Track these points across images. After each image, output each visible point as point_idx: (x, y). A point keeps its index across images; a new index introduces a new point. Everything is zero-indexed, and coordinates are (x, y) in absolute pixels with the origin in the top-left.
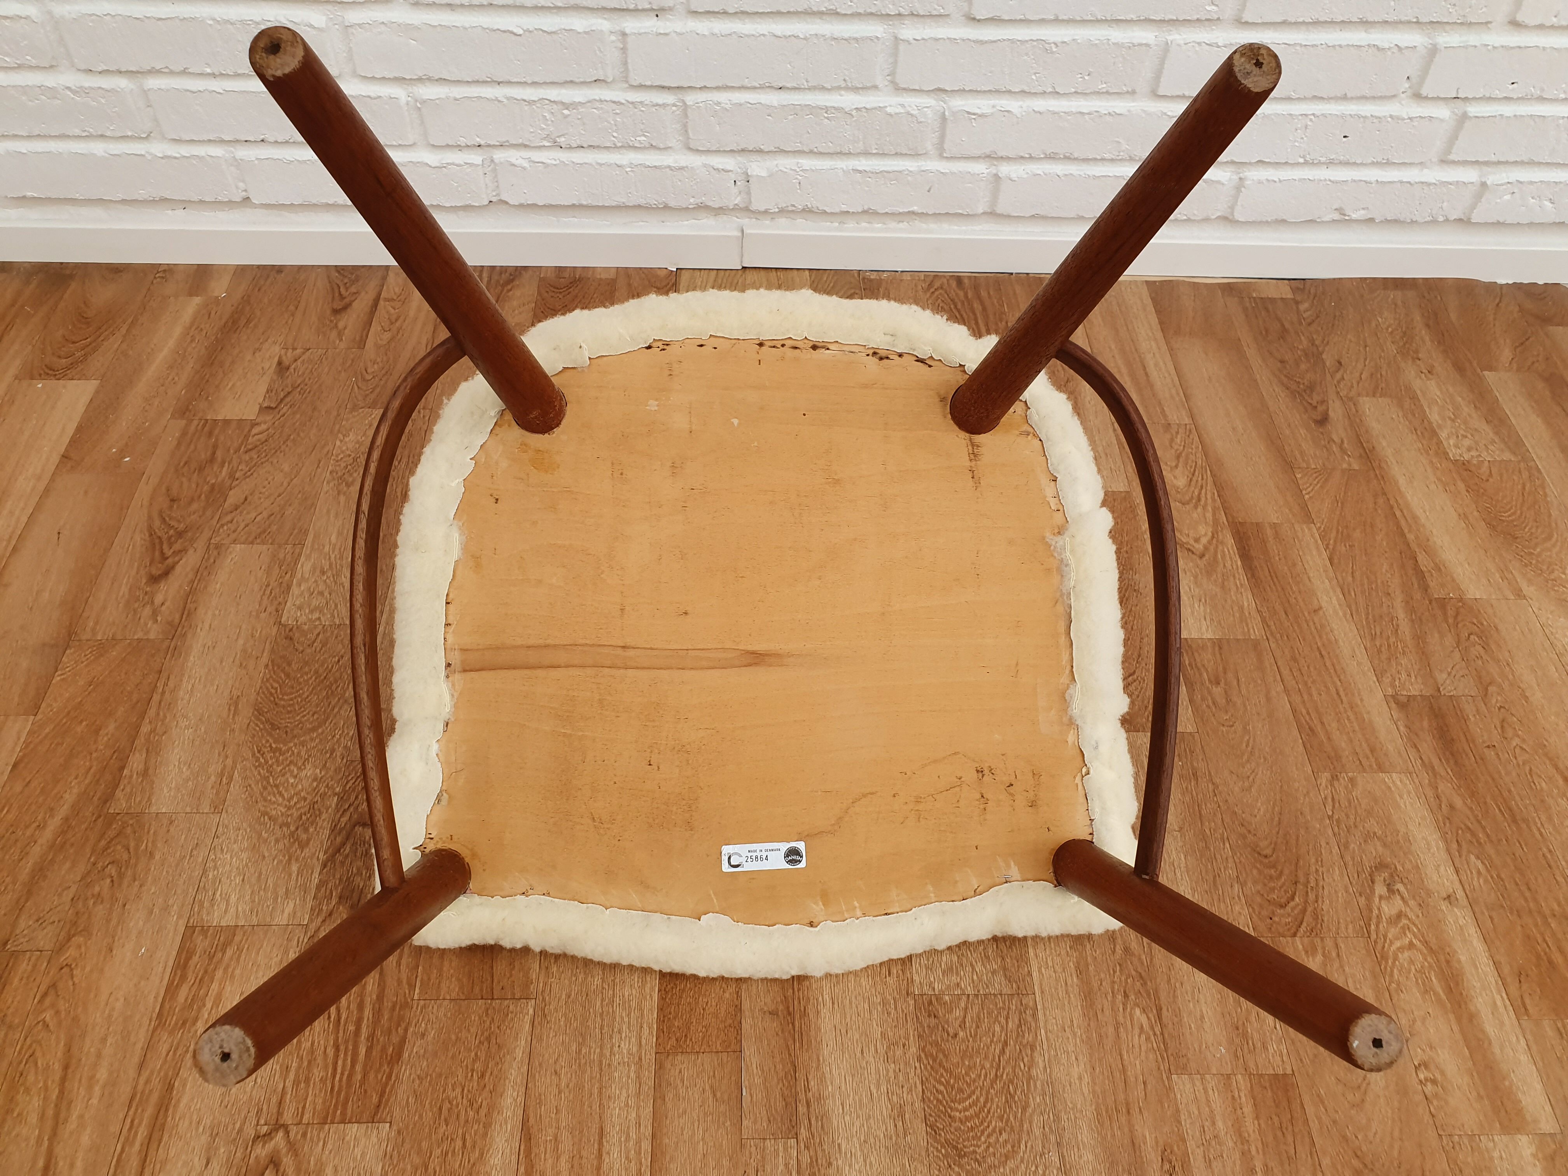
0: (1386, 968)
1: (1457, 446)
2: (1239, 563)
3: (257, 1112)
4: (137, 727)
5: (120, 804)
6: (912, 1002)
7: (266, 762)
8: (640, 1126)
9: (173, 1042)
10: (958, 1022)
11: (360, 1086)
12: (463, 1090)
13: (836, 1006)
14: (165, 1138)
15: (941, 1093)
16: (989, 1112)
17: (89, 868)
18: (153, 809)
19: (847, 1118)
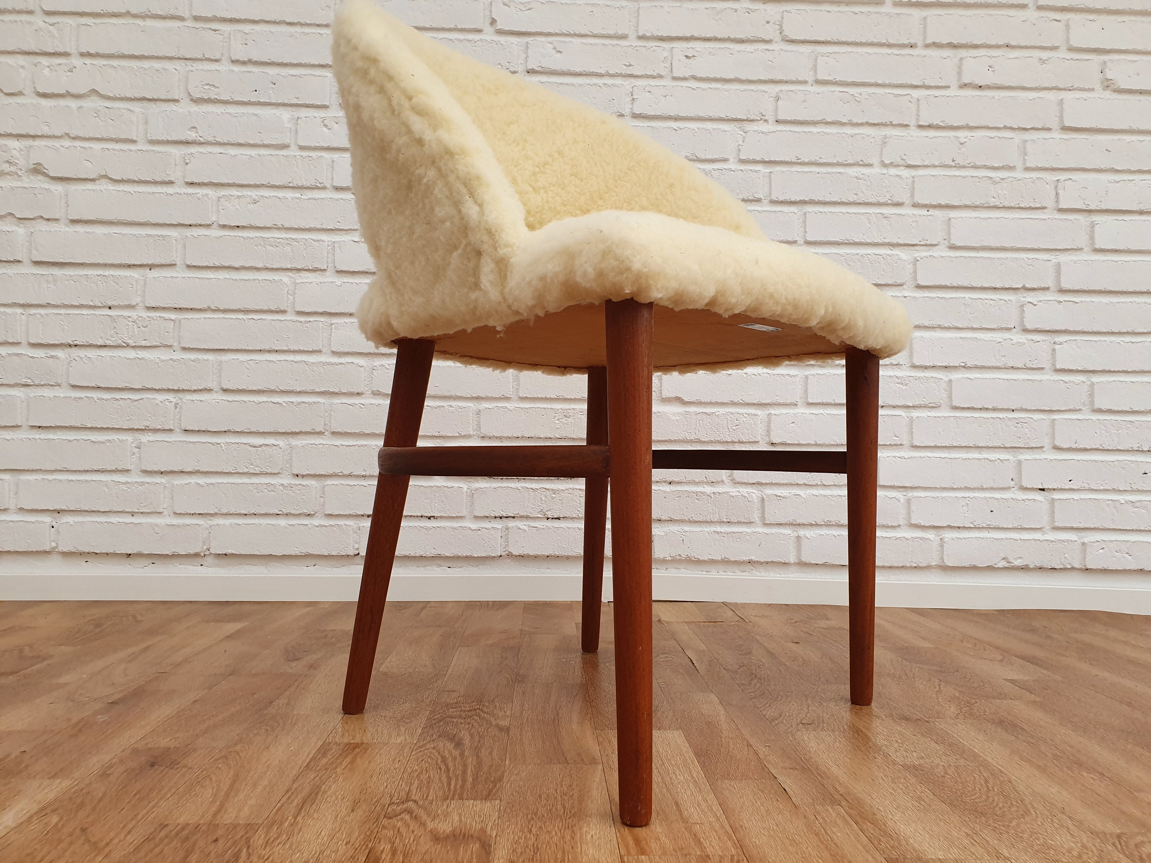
4: (281, 693)
5: (271, 710)
6: (900, 767)
8: (707, 801)
9: (318, 775)
10: (942, 773)
11: (472, 789)
14: (317, 802)
15: (949, 794)
16: (994, 801)
17: (249, 726)
18: (295, 713)
19: (877, 800)
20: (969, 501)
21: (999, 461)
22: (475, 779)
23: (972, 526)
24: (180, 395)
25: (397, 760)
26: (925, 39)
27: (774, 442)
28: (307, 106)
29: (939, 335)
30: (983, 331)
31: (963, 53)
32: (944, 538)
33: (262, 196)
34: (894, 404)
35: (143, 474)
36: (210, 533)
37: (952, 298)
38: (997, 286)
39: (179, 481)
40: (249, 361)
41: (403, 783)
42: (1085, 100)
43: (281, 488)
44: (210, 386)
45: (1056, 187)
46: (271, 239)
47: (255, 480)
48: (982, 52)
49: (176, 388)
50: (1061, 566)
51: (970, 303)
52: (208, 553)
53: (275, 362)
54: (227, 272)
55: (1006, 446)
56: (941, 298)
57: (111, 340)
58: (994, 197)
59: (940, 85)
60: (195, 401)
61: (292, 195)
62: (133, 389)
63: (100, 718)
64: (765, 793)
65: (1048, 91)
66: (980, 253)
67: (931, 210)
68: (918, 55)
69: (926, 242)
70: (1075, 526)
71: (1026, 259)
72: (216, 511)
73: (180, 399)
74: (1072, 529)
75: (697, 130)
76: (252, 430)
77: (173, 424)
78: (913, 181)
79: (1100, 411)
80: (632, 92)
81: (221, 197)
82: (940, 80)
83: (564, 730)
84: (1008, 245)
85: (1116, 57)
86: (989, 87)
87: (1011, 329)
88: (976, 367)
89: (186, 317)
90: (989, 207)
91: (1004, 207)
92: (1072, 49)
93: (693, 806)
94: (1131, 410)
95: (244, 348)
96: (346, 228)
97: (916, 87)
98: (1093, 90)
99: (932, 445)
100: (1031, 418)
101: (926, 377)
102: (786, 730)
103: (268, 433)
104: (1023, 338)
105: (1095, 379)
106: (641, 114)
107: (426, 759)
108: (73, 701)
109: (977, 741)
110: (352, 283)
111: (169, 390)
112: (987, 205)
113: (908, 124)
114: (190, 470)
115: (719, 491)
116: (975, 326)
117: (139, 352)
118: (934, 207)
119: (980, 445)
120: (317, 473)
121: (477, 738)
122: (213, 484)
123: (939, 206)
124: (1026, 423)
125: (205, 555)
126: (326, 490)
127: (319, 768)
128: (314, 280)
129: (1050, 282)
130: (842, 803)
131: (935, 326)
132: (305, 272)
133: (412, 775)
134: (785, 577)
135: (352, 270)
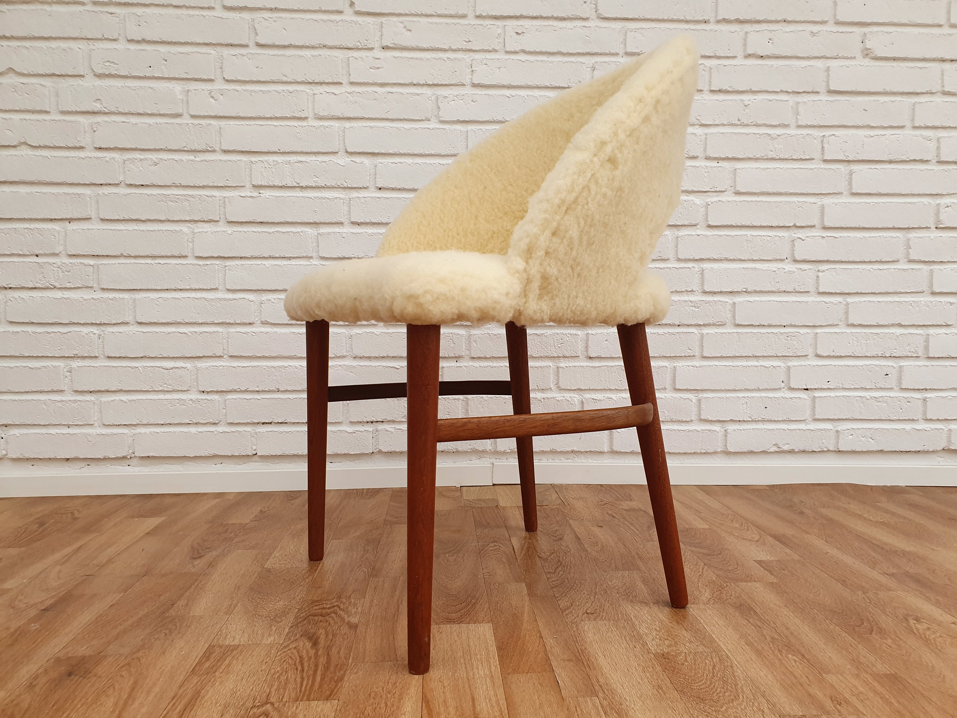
0: (931, 642)
1: (875, 518)
2: (778, 543)
3: (254, 699)
4: (183, 595)
5: (172, 612)
6: (652, 656)
7: (256, 601)
8: (497, 696)
9: (201, 679)
10: (683, 661)
11: (318, 689)
12: (383, 688)
13: (607, 657)
14: (195, 708)
15: (683, 681)
16: (714, 686)
17: (152, 631)
18: (191, 614)
19: (627, 690)
20: (747, 399)
21: (772, 368)
22: (322, 679)
23: (750, 420)
24: (102, 328)
25: (265, 661)
26: (716, 16)
27: (591, 356)
28: (196, 80)
29: (726, 266)
30: (761, 262)
31: (748, 27)
32: (727, 429)
33: (161, 159)
34: (688, 323)
35: (75, 394)
36: (134, 440)
37: (736, 236)
38: (773, 225)
39: (106, 398)
40: (158, 298)
41: (266, 685)
42: (848, 67)
43: (190, 402)
44: (127, 320)
45: (822, 141)
46: (171, 196)
47: (169, 396)
48: (764, 26)
49: (98, 323)
50: (820, 450)
51: (751, 239)
52: (133, 455)
53: (179, 299)
54: (135, 224)
55: (778, 355)
56: (727, 235)
57: (40, 283)
58: (772, 151)
59: (728, 55)
60: (115, 333)
61: (187, 157)
62: (61, 324)
63: (34, 627)
64: (543, 686)
65: (817, 60)
66: (760, 197)
67: (720, 162)
68: (711, 30)
69: (716, 189)
70: (831, 418)
71: (797, 203)
72: (138, 423)
73: (102, 331)
74: (829, 420)
75: (526, 97)
76: (164, 356)
77: (98, 351)
78: (706, 138)
79: (853, 325)
80: (471, 65)
81: (126, 160)
82: (729, 51)
83: (400, 626)
84: (783, 191)
85: (875, 29)
86: (769, 57)
87: (784, 260)
88: (756, 292)
89: (103, 262)
90: (767, 159)
91: (780, 159)
92: (838, 23)
93: (486, 701)
94: (877, 324)
95: (153, 288)
96: (234, 185)
97: (710, 57)
98: (855, 58)
99: (719, 355)
100: (798, 332)
101: (714, 301)
102: (573, 620)
103: (177, 358)
104: (793, 267)
105: (850, 299)
106: (479, 83)
107: (287, 660)
108: (13, 608)
109: (717, 626)
110: (241, 231)
111: (92, 324)
112: (765, 157)
113: (702, 89)
114: (115, 389)
115: (548, 397)
116: (755, 259)
117: (65, 293)
118: (723, 159)
119: (757, 355)
120: (220, 390)
121: (330, 637)
122: (134, 400)
123: (727, 159)
124: (794, 336)
125: (131, 458)
126: (227, 403)
127: (202, 672)
128: (209, 229)
129: (816, 221)
130: (600, 694)
131: (722, 259)
132: (202, 223)
133: (274, 676)
134: (600, 463)
135: (240, 221)
